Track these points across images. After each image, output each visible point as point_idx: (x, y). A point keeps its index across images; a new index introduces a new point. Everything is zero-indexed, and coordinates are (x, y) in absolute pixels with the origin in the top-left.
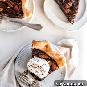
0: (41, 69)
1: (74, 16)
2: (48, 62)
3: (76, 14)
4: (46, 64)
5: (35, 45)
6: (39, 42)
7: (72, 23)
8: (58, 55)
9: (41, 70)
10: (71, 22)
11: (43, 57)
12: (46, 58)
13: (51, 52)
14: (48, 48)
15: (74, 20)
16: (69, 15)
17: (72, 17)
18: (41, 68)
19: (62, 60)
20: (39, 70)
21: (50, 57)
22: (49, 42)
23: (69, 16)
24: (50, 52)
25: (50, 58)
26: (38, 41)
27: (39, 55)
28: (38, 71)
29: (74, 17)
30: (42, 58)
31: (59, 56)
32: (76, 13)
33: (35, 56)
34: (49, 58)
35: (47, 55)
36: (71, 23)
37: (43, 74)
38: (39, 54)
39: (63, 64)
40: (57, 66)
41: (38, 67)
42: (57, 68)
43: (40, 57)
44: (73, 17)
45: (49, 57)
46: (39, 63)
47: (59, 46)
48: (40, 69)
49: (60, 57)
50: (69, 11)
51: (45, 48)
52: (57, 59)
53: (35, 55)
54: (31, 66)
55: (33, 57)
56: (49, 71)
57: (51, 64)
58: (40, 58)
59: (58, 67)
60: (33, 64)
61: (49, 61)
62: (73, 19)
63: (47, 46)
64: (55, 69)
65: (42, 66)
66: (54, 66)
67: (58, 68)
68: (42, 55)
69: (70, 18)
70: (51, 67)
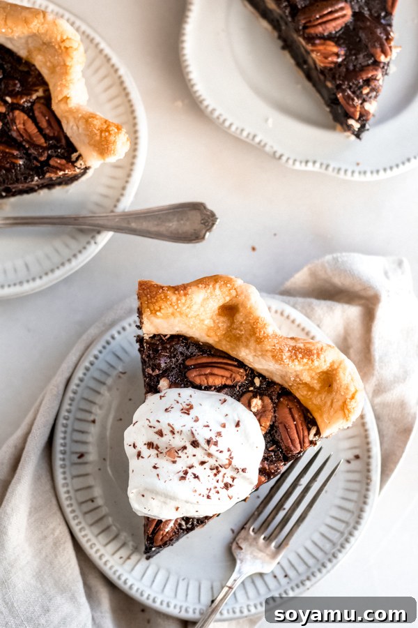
0: (210, 455)
1: (367, 82)
2: (249, 406)
3: (379, 74)
4: (238, 425)
5: (154, 312)
6: (175, 289)
7: (356, 126)
8: (308, 353)
9: (212, 462)
10: (351, 122)
11: (218, 382)
12: (233, 387)
13: (259, 341)
14: (240, 317)
15: (367, 106)
16: (334, 78)
17: (357, 92)
18: (213, 449)
19: (335, 386)
20: (203, 463)
21: (260, 375)
22: (239, 282)
23: (339, 87)
24: (252, 344)
25: (257, 381)
26: (170, 288)
27: (188, 368)
28: (198, 470)
29: (366, 91)
30: (208, 388)
31: (316, 363)
32: (376, 63)
33: (163, 383)
34: (252, 384)
35: (241, 364)
36: (349, 128)
37: (227, 486)
38: (189, 363)
39: (344, 408)
40: (310, 421)
41: (195, 444)
42: (311, 437)
43: (198, 381)
44: (361, 88)
45: (252, 373)
46: (197, 420)
47: (300, 300)
48: (206, 459)
49: (322, 364)
50: (337, 55)
51: (223, 323)
52: (306, 378)
53: (165, 374)
54: (150, 445)
55: (153, 388)
56: (265, 459)
57: (270, 415)
58: (199, 387)
59: (313, 431)
60: (160, 433)
61: (257, 403)
62: (364, 101)
63: (230, 310)
64: (302, 443)
65: (219, 434)
66: (292, 424)
67: (318, 433)
68: (208, 371)
69: (340, 95)
70: (272, 436)
